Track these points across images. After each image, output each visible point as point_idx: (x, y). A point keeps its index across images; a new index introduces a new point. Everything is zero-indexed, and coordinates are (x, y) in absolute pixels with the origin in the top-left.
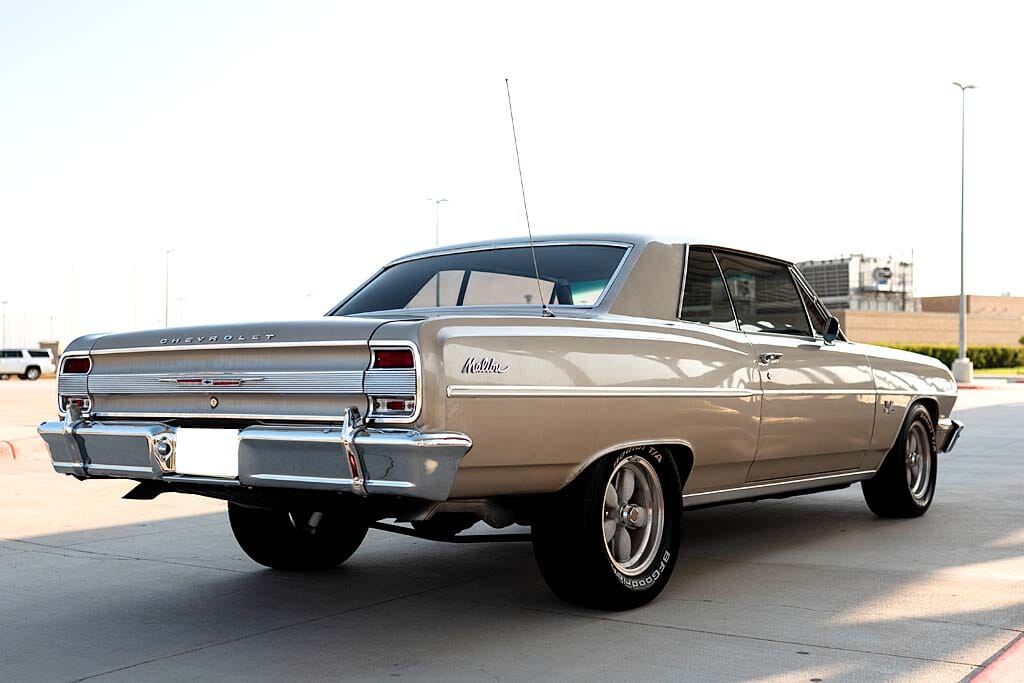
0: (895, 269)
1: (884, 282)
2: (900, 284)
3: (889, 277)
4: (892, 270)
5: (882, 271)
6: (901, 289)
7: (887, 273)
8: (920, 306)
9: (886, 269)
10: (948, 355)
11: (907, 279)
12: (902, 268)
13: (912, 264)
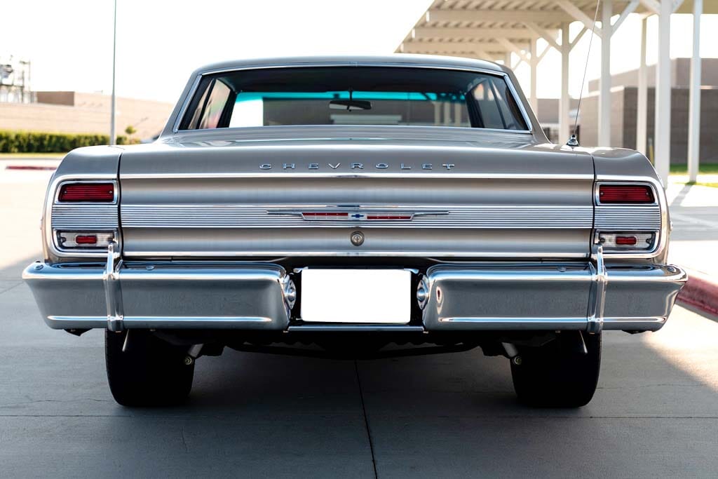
0: (16, 66)
1: (6, 77)
2: (19, 79)
3: (10, 72)
4: (13, 67)
5: (5, 68)
6: (20, 83)
7: (9, 69)
8: (36, 99)
9: (9, 66)
10: (62, 140)
11: (26, 76)
12: (22, 65)
13: (29, 63)
